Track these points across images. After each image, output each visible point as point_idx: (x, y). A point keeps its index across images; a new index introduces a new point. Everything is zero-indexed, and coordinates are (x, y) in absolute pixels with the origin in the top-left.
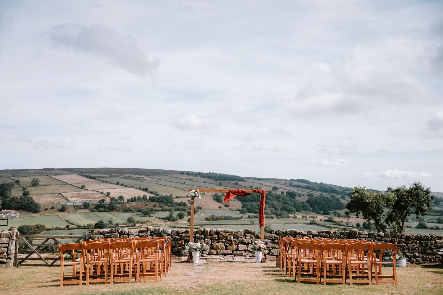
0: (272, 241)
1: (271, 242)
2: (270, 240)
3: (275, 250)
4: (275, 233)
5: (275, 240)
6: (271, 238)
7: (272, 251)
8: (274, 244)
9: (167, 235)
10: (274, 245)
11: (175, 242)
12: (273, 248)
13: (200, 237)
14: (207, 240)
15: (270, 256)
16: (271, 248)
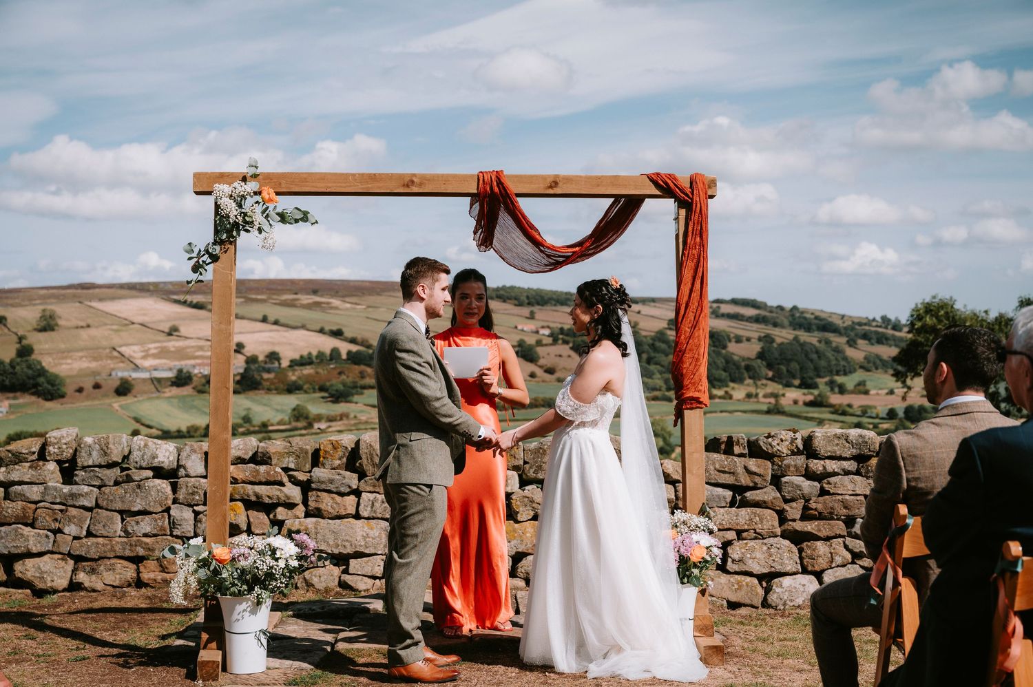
0: (734, 497)
1: (729, 500)
2: (720, 491)
3: (751, 543)
4: (746, 451)
5: (748, 489)
6: (728, 479)
7: (735, 551)
8: (744, 513)
9: (150, 473)
10: (743, 516)
11: (197, 513)
12: (739, 533)
13: (331, 481)
14: (371, 496)
15: (724, 578)
16: (731, 535)
